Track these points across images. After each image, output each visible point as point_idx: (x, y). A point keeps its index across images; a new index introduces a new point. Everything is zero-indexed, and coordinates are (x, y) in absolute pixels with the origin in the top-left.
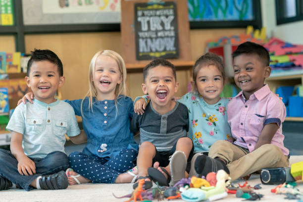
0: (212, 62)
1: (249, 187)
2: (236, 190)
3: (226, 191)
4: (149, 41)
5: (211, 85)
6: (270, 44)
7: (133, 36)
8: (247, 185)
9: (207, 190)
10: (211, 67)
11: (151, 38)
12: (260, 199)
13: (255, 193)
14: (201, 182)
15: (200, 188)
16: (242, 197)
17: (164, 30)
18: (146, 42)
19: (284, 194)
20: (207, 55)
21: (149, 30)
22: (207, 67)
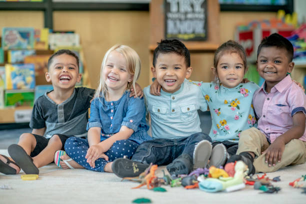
0: (235, 50)
1: (267, 179)
2: (254, 182)
3: (244, 182)
4: (178, 23)
5: (232, 73)
6: (301, 30)
7: (162, 17)
8: (266, 177)
9: (225, 181)
10: (234, 54)
11: (180, 20)
12: (277, 192)
13: (272, 186)
14: (219, 172)
15: (218, 178)
16: (259, 189)
17: (193, 12)
18: (175, 24)
19: (302, 188)
20: (230, 43)
21: (178, 11)
22: (229, 55)
